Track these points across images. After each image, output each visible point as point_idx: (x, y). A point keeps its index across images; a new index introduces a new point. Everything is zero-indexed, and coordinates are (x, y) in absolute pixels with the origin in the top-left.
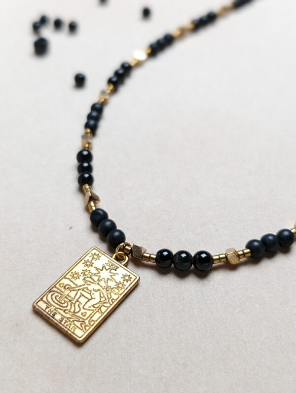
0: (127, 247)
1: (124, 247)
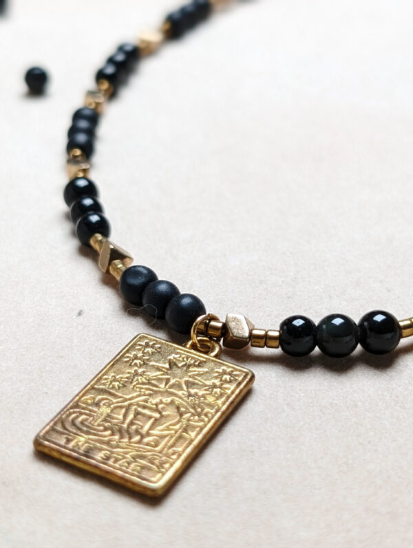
0: (213, 323)
1: (207, 325)
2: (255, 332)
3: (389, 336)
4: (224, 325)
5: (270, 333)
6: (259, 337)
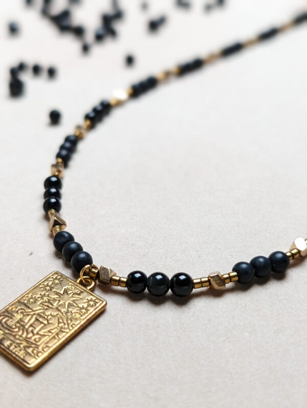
0: (93, 270)
1: (90, 270)
2: (114, 277)
3: (186, 287)
4: (98, 272)
5: (122, 279)
6: (115, 280)
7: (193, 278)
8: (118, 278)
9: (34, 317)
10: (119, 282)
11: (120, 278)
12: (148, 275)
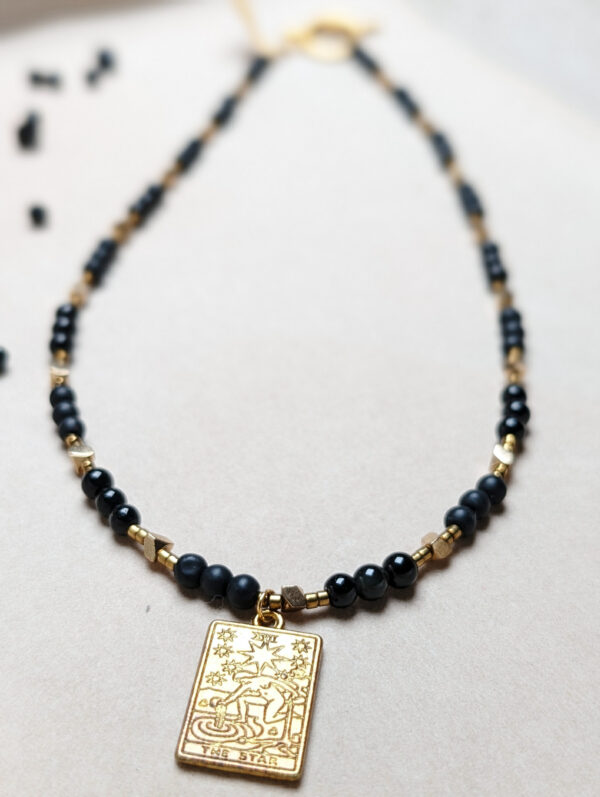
0: (272, 598)
1: (268, 600)
2: (308, 597)
4: (282, 597)
5: (320, 595)
6: (312, 600)
7: (410, 553)
8: (314, 596)
9: (241, 700)
10: (318, 600)
11: (317, 594)
12: (352, 574)
